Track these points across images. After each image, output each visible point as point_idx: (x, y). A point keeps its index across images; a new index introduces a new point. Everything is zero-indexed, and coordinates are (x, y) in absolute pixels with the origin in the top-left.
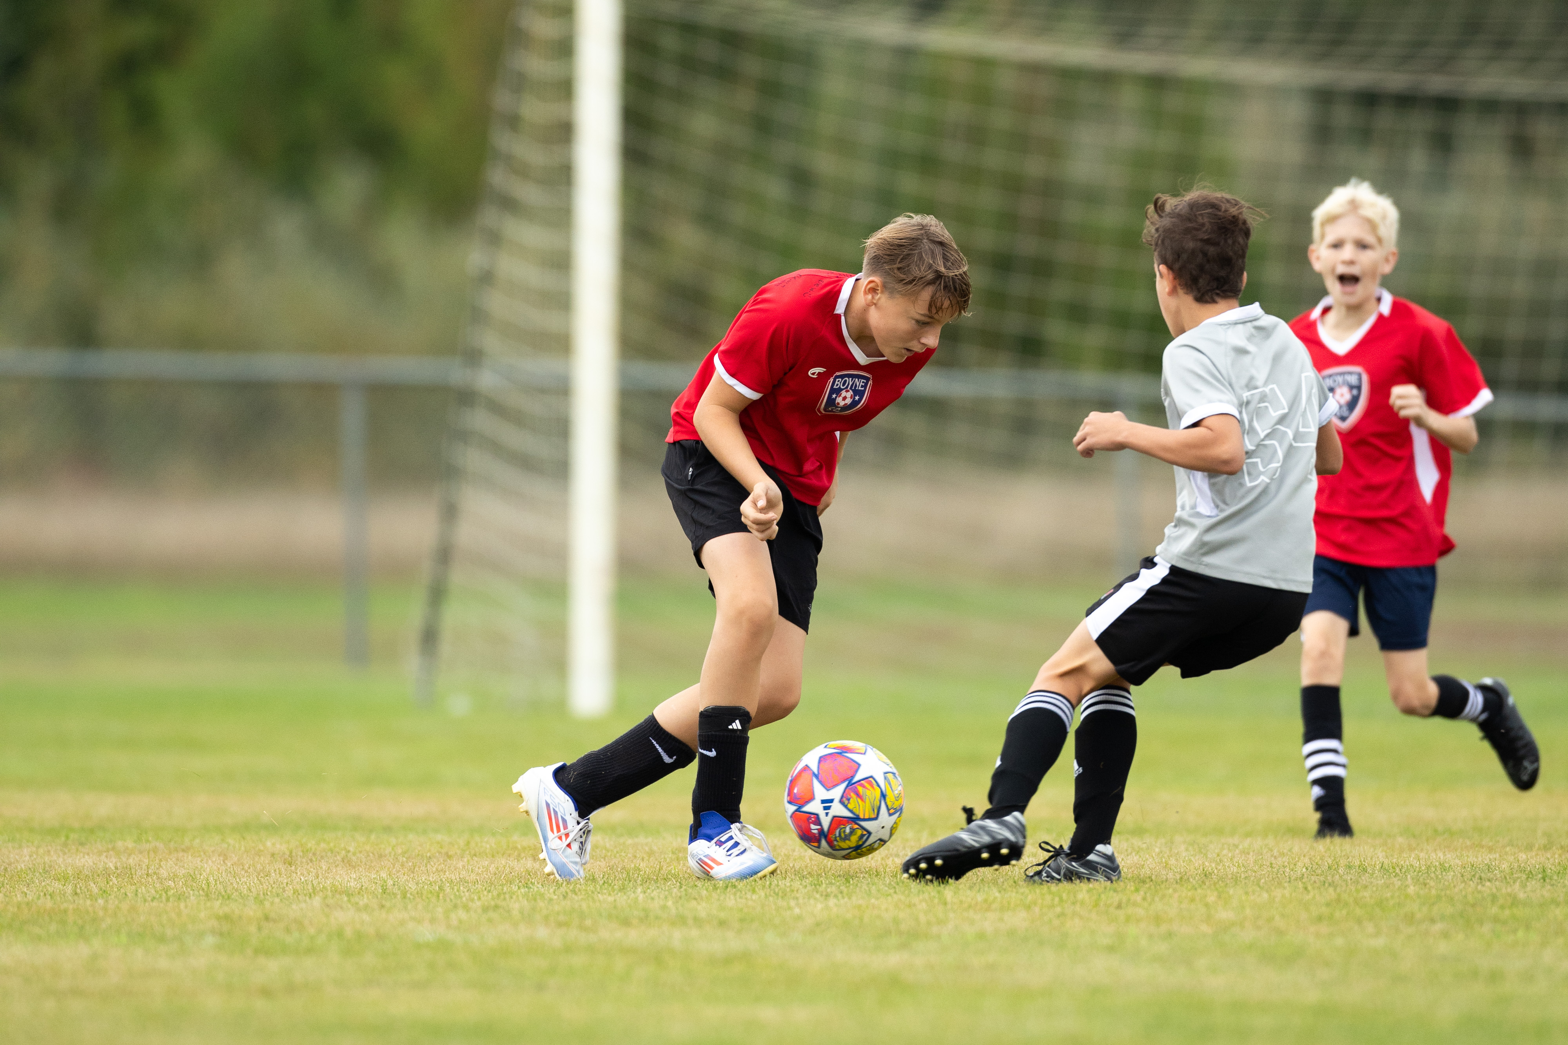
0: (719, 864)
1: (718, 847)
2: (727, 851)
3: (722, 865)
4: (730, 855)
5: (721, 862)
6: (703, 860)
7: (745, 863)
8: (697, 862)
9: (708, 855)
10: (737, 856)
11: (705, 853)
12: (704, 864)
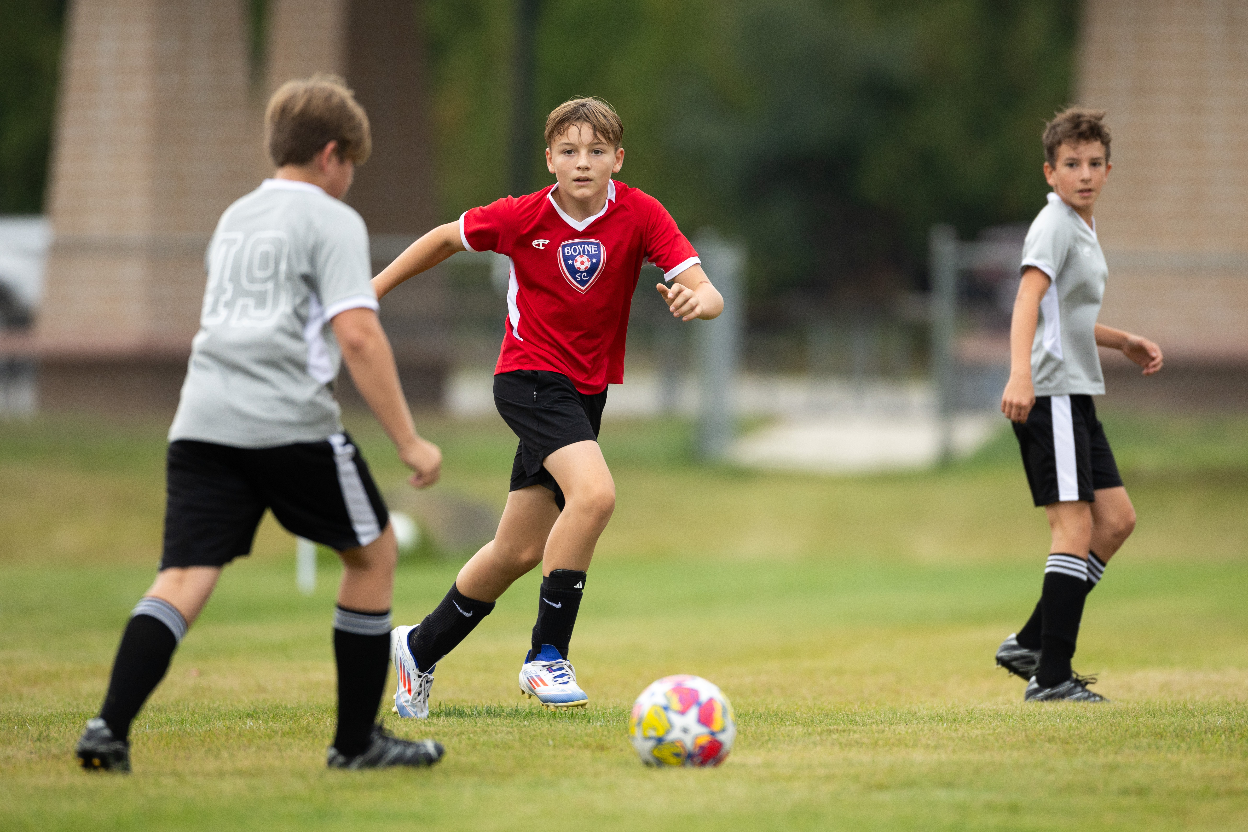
0: (545, 684)
1: (548, 672)
2: (555, 677)
3: (547, 686)
4: (555, 681)
5: (548, 684)
6: (533, 678)
7: (566, 691)
8: (528, 678)
9: (539, 675)
10: (560, 684)
11: (537, 673)
12: (533, 681)
